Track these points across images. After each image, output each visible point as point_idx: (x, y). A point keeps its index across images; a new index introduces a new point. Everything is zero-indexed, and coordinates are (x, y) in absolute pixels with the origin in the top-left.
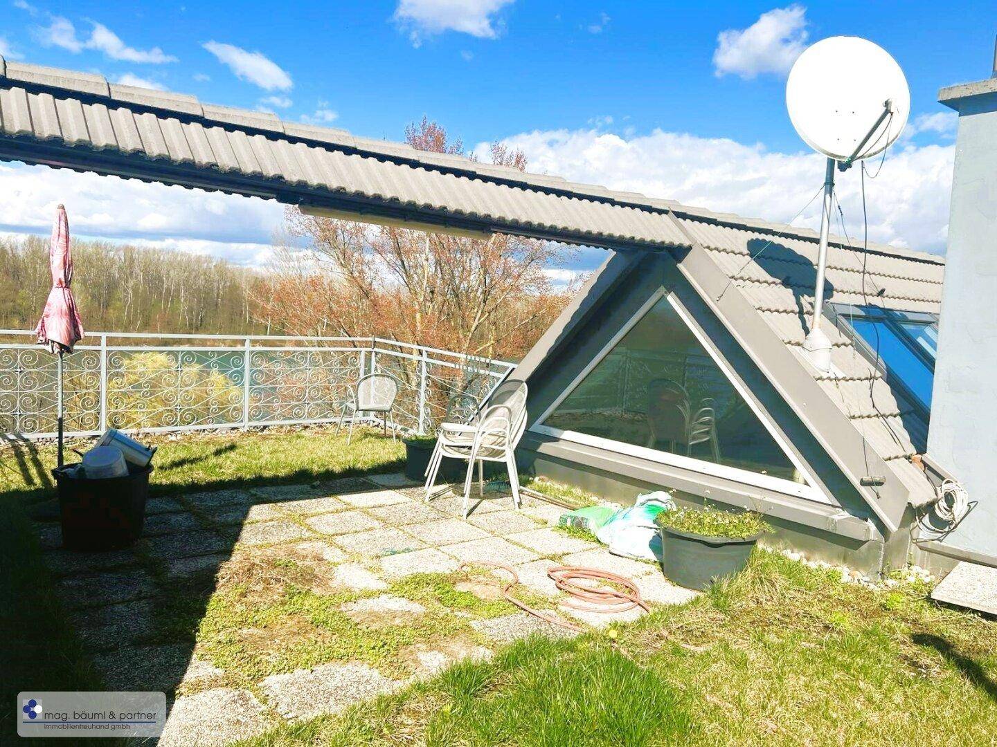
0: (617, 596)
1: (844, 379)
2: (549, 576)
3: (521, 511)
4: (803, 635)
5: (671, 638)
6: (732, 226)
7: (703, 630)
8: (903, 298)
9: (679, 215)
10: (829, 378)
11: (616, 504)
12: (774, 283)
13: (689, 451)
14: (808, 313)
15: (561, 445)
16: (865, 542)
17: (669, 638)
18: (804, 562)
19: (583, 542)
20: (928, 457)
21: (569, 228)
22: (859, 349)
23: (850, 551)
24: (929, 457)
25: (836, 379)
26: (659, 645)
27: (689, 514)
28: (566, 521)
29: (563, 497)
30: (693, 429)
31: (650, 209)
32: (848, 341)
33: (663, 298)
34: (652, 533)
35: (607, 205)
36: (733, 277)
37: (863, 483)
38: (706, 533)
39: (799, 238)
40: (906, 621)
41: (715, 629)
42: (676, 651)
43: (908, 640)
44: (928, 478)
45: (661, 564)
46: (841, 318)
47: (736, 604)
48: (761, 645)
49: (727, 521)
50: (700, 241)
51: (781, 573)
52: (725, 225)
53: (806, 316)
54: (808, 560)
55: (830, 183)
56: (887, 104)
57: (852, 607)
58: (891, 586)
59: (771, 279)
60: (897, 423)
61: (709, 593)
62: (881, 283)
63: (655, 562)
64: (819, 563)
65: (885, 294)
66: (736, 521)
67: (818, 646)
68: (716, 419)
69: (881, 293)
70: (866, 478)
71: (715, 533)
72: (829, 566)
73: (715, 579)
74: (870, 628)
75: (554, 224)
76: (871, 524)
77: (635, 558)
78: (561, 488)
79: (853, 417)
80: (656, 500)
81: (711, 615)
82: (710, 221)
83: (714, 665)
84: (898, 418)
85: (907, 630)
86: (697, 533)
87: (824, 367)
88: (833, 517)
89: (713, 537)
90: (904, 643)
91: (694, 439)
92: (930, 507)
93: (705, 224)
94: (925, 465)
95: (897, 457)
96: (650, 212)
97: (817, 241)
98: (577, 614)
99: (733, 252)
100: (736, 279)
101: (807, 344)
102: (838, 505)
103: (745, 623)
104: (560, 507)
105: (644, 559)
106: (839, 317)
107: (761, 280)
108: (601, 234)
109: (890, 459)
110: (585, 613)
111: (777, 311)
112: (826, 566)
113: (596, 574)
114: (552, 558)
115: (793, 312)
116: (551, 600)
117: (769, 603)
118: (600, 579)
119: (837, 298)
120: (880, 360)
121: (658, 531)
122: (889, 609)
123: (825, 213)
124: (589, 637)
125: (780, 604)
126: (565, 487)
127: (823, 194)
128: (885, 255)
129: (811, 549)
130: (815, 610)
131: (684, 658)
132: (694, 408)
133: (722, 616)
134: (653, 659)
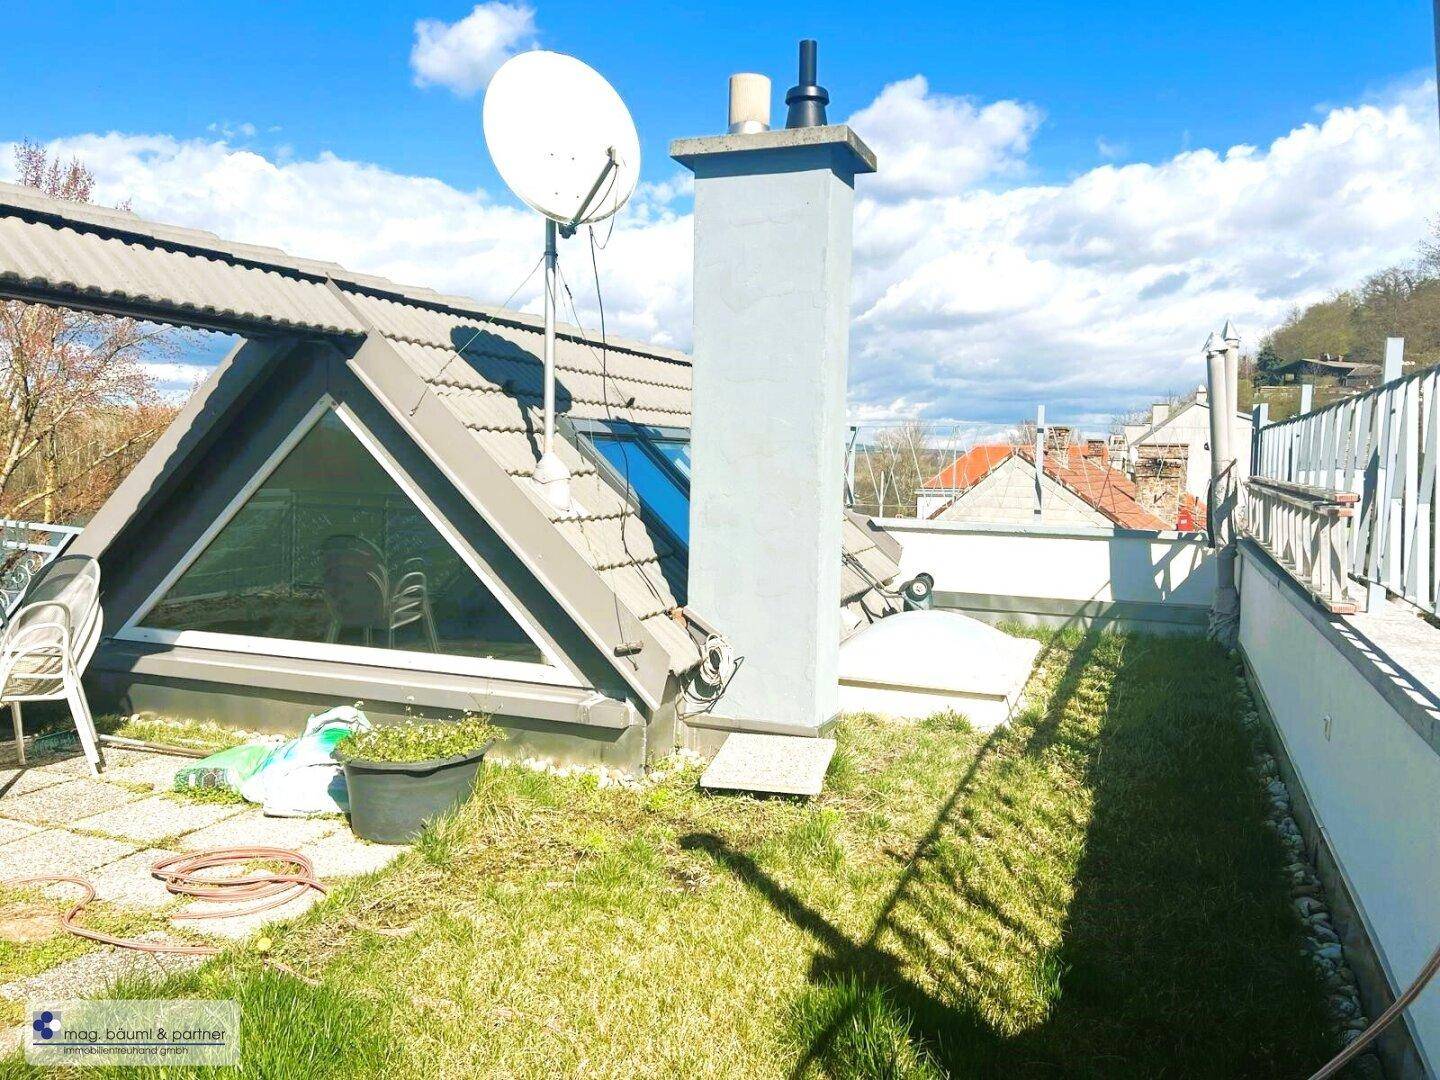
0: (276, 882)
1: (589, 518)
2: (155, 876)
3: (103, 776)
4: (548, 873)
5: (362, 926)
6: (427, 306)
7: (410, 901)
8: (657, 409)
9: (343, 285)
10: (569, 519)
11: (278, 736)
12: (491, 389)
13: (391, 638)
14: (538, 431)
15: (176, 656)
16: (625, 729)
17: (359, 925)
18: (553, 771)
19: (218, 807)
20: (689, 609)
21: (151, 298)
22: (604, 476)
23: (608, 745)
24: (691, 609)
25: (580, 519)
26: (342, 942)
27: (386, 735)
28: (186, 779)
29: (184, 741)
30: (396, 605)
31: (296, 275)
32: (592, 468)
33: (329, 411)
34: (332, 772)
35: (221, 264)
36: (430, 381)
37: (618, 653)
38: (409, 758)
39: (523, 327)
40: (672, 821)
41: (428, 894)
42: (370, 944)
43: (675, 846)
44: (691, 635)
45: (348, 817)
46: (583, 438)
47: (457, 852)
48: (492, 902)
49: (440, 735)
50: (378, 326)
51: (521, 793)
52: (416, 304)
53: (536, 435)
54: (557, 766)
55: (552, 253)
56: (610, 152)
57: (611, 819)
58: (656, 780)
59: (486, 384)
60: (654, 570)
61: (419, 844)
62: (630, 390)
63: (339, 815)
64: (568, 768)
65: (635, 404)
66: (454, 732)
67: (568, 884)
68: (428, 587)
69: (630, 403)
70: (621, 646)
71: (424, 755)
72: (583, 769)
73: (428, 822)
74: (631, 843)
75: (121, 289)
76: (629, 705)
77: (306, 815)
78: (180, 726)
79: (601, 568)
80: (338, 720)
81: (422, 876)
82: (394, 298)
83: (424, 950)
84: (656, 563)
85: (674, 834)
86: (397, 761)
87: (564, 504)
88: (584, 703)
89: (421, 762)
90: (670, 852)
91: (398, 619)
92: (695, 671)
93: (385, 302)
94: (688, 620)
95: (655, 614)
96: (297, 279)
97: (541, 331)
98: (205, 927)
99: (430, 344)
100: (436, 384)
101: (538, 475)
102: (591, 686)
103: (471, 876)
104: (180, 758)
105: (321, 814)
106: (579, 435)
107: (473, 386)
108: (211, 310)
109: (647, 617)
110: (219, 922)
111: (497, 429)
112: (580, 770)
113: (239, 854)
114: (161, 845)
115: (519, 430)
116: (157, 915)
117: (505, 839)
118: (245, 861)
119: (577, 410)
120: (631, 491)
121: (342, 768)
122: (654, 812)
123: (549, 295)
124: (226, 960)
125: (520, 837)
126: (189, 723)
127: (544, 268)
128: (634, 353)
129: (560, 751)
130: (565, 836)
131: (380, 952)
132: (395, 576)
133: (438, 874)
134: (332, 965)
